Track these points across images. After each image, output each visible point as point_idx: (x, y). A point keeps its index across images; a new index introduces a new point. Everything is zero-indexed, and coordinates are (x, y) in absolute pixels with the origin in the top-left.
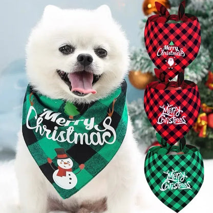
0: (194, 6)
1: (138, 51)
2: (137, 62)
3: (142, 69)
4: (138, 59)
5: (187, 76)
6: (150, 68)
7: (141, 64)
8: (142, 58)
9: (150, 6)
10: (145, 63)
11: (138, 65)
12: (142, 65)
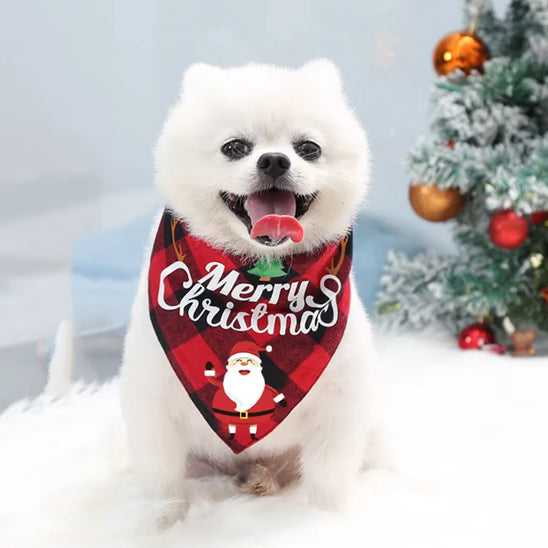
0: (535, 56)
1: (430, 145)
2: (429, 167)
3: (439, 179)
4: (433, 161)
5: (532, 192)
6: (456, 179)
7: (438, 170)
8: (440, 159)
9: (448, 56)
10: (445, 170)
11: (432, 172)
12: (439, 173)
